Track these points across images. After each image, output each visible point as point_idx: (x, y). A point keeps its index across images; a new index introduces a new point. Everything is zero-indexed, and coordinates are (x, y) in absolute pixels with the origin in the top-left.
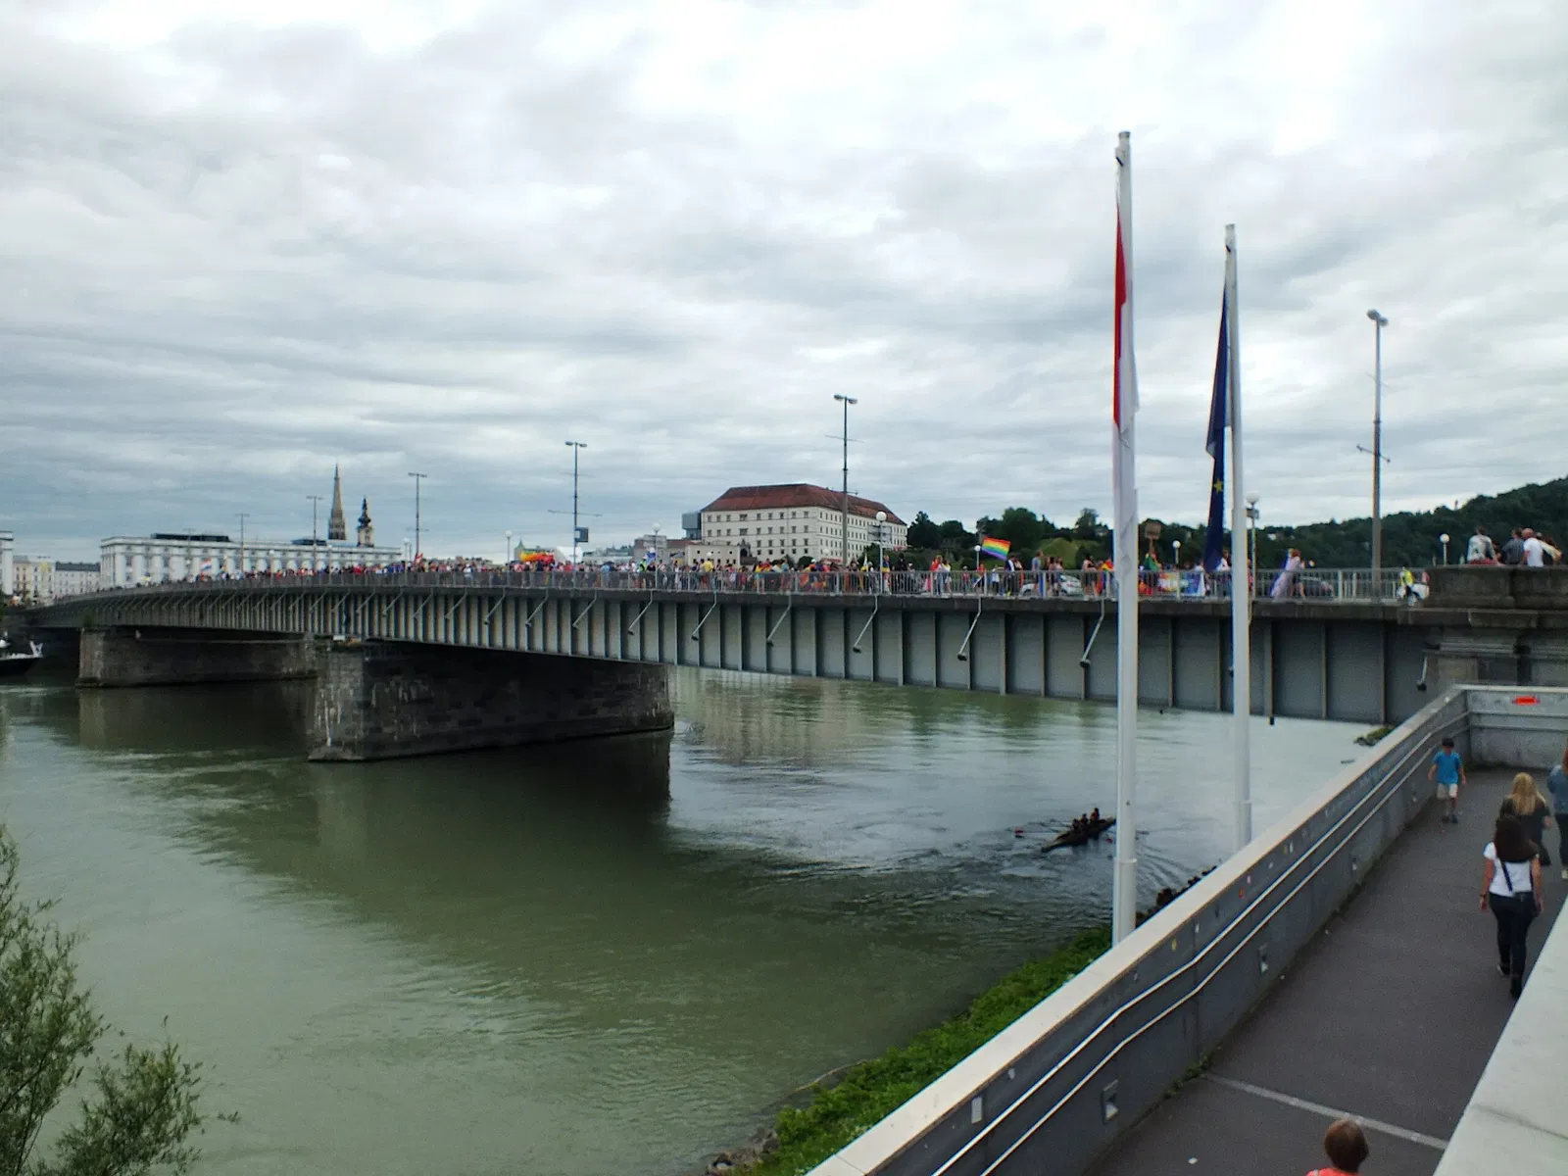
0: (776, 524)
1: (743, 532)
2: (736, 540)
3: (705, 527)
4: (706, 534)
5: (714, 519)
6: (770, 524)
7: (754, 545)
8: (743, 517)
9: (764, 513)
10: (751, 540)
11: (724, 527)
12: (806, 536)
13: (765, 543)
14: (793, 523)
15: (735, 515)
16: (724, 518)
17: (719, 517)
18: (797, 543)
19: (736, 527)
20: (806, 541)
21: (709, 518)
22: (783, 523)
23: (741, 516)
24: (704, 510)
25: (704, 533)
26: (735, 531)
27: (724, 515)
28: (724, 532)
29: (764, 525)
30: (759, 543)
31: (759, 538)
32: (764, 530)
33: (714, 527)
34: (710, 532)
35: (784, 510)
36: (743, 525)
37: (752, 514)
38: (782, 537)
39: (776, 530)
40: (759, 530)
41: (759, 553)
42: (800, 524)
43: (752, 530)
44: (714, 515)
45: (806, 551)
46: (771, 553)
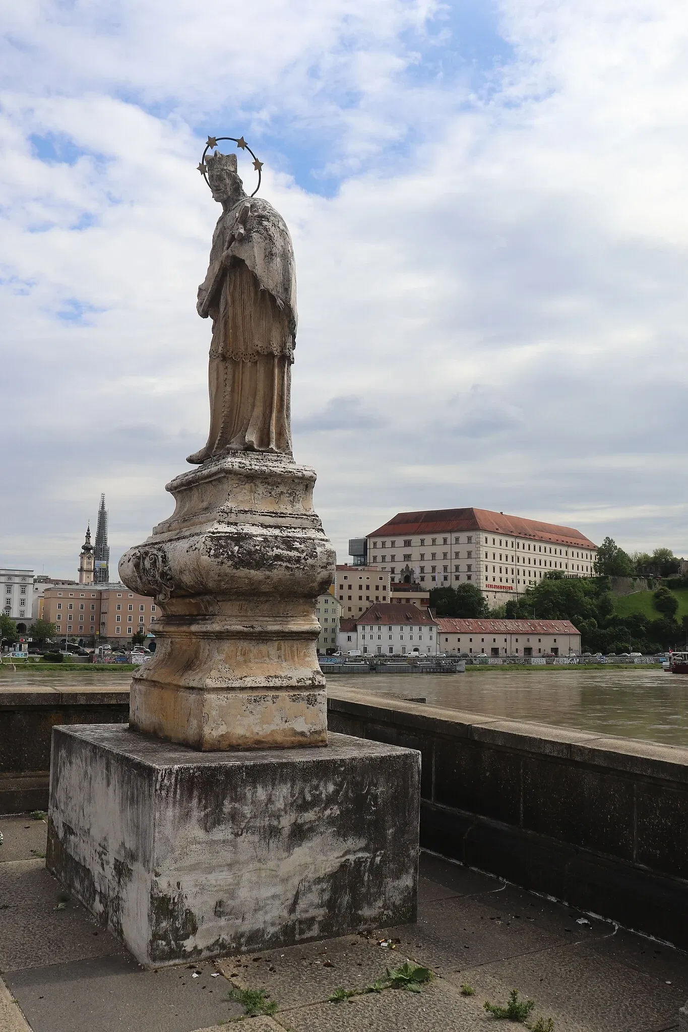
0: (439, 550)
1: (407, 557)
2: (400, 566)
3: (371, 553)
4: (372, 561)
5: (379, 545)
6: (434, 549)
7: (417, 571)
8: (408, 544)
9: (428, 538)
10: (415, 566)
11: (388, 552)
12: (469, 562)
13: (428, 569)
14: (456, 548)
15: (400, 541)
16: (388, 544)
17: (384, 543)
18: (461, 569)
19: (400, 552)
20: (469, 567)
21: (375, 544)
22: (446, 548)
23: (405, 541)
24: (369, 536)
25: (370, 559)
26: (399, 557)
27: (388, 541)
28: (388, 559)
29: (428, 551)
30: (422, 569)
31: (423, 564)
32: (428, 556)
33: (379, 553)
34: (375, 558)
35: (447, 535)
36: (407, 551)
37: (416, 539)
38: (456, 562)
39: (440, 556)
40: (422, 556)
41: (422, 579)
42: (463, 549)
43: (416, 556)
44: (379, 541)
45: (469, 578)
46: (434, 579)
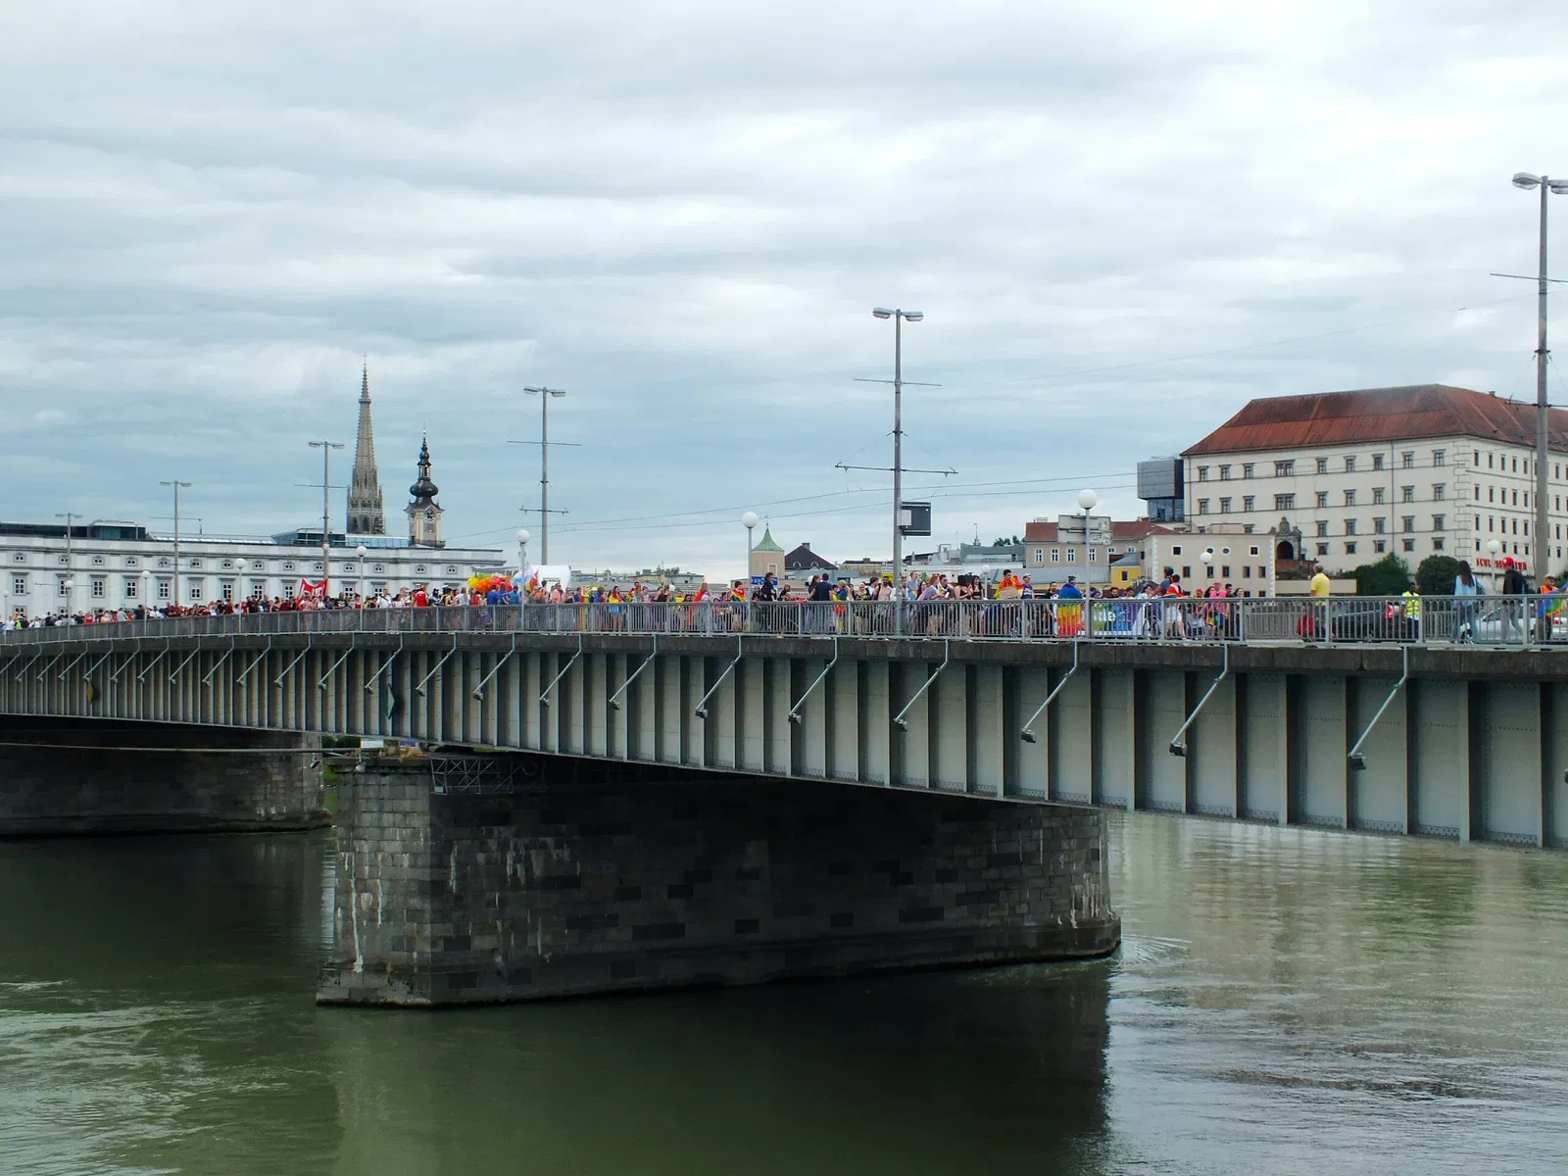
0: (1364, 482)
1: (1284, 501)
2: (1267, 520)
3: (1193, 493)
4: (1196, 509)
5: (1214, 473)
6: (1350, 481)
7: (1309, 531)
8: (1284, 467)
9: (1336, 457)
10: (1303, 520)
11: (1237, 491)
12: (1438, 508)
13: (1337, 527)
14: (1405, 478)
15: (1264, 463)
16: (1236, 471)
17: (1225, 469)
18: (1417, 525)
19: (1264, 492)
20: (1438, 521)
21: (1203, 470)
22: (1381, 479)
23: (1279, 465)
24: (1191, 453)
25: (1190, 505)
26: (1265, 500)
27: (1236, 463)
28: (1237, 504)
29: (1335, 486)
30: (1322, 526)
31: (1322, 515)
32: (1336, 497)
33: (1214, 492)
34: (1203, 503)
35: (1384, 449)
36: (1284, 486)
37: (1305, 460)
38: (1407, 510)
39: (1364, 495)
40: (1321, 497)
41: (1322, 550)
42: (1422, 480)
43: (1305, 496)
44: (1213, 463)
45: (1438, 544)
46: (1351, 549)
